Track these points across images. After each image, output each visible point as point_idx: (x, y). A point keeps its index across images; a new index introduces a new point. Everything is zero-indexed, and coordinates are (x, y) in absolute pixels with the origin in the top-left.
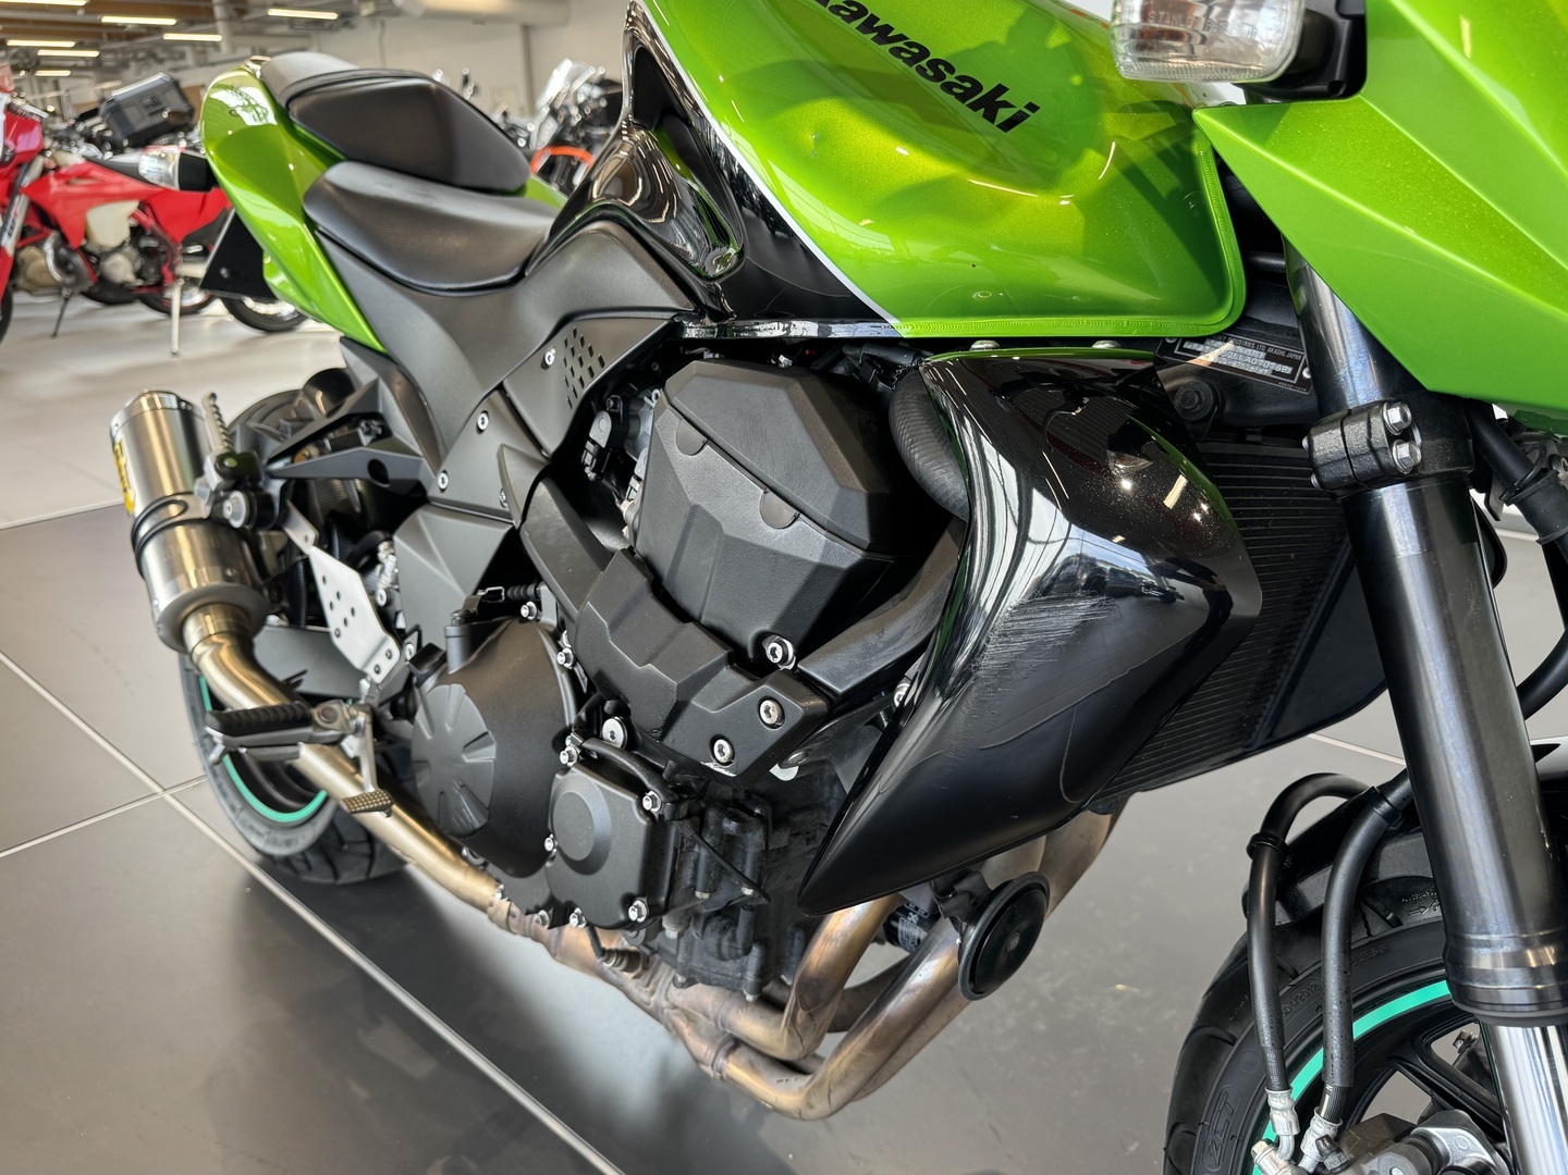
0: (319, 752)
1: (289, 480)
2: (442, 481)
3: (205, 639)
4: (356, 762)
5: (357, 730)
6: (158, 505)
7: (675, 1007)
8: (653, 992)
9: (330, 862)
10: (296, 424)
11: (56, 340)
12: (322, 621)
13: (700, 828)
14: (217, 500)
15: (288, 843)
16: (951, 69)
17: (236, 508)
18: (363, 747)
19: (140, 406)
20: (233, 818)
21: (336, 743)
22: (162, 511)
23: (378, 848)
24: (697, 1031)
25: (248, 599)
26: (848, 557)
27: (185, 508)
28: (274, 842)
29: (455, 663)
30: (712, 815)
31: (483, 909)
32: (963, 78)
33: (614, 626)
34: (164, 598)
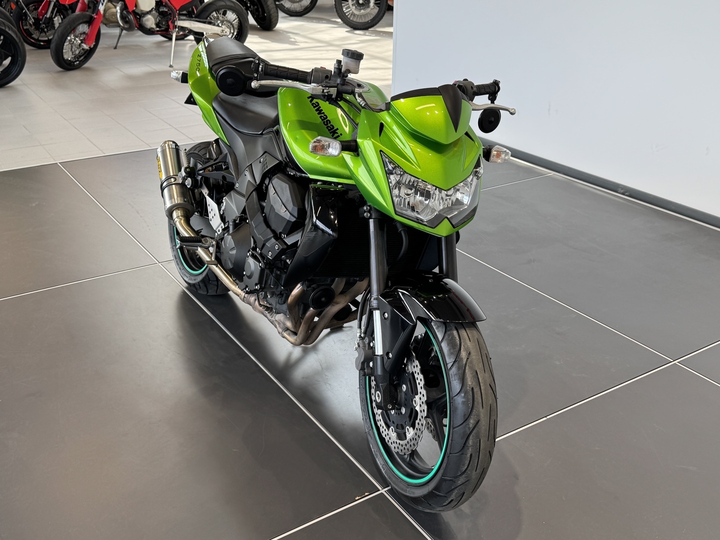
0: (203, 250)
1: (203, 176)
2: (237, 185)
3: (178, 217)
4: (212, 254)
5: (213, 246)
6: (168, 178)
7: (276, 321)
8: (272, 317)
9: (206, 286)
10: (207, 161)
11: (116, 50)
12: (208, 216)
13: (272, 272)
14: (184, 179)
15: (195, 280)
16: (330, 122)
17: (189, 182)
18: (214, 251)
19: (166, 146)
20: (180, 272)
21: (207, 248)
22: (170, 180)
23: (219, 283)
24: (280, 326)
25: (189, 207)
26: (293, 219)
27: (175, 180)
28: (191, 279)
29: (231, 231)
30: (275, 269)
31: (238, 296)
32: (332, 125)
33: (255, 227)
34: (168, 205)
